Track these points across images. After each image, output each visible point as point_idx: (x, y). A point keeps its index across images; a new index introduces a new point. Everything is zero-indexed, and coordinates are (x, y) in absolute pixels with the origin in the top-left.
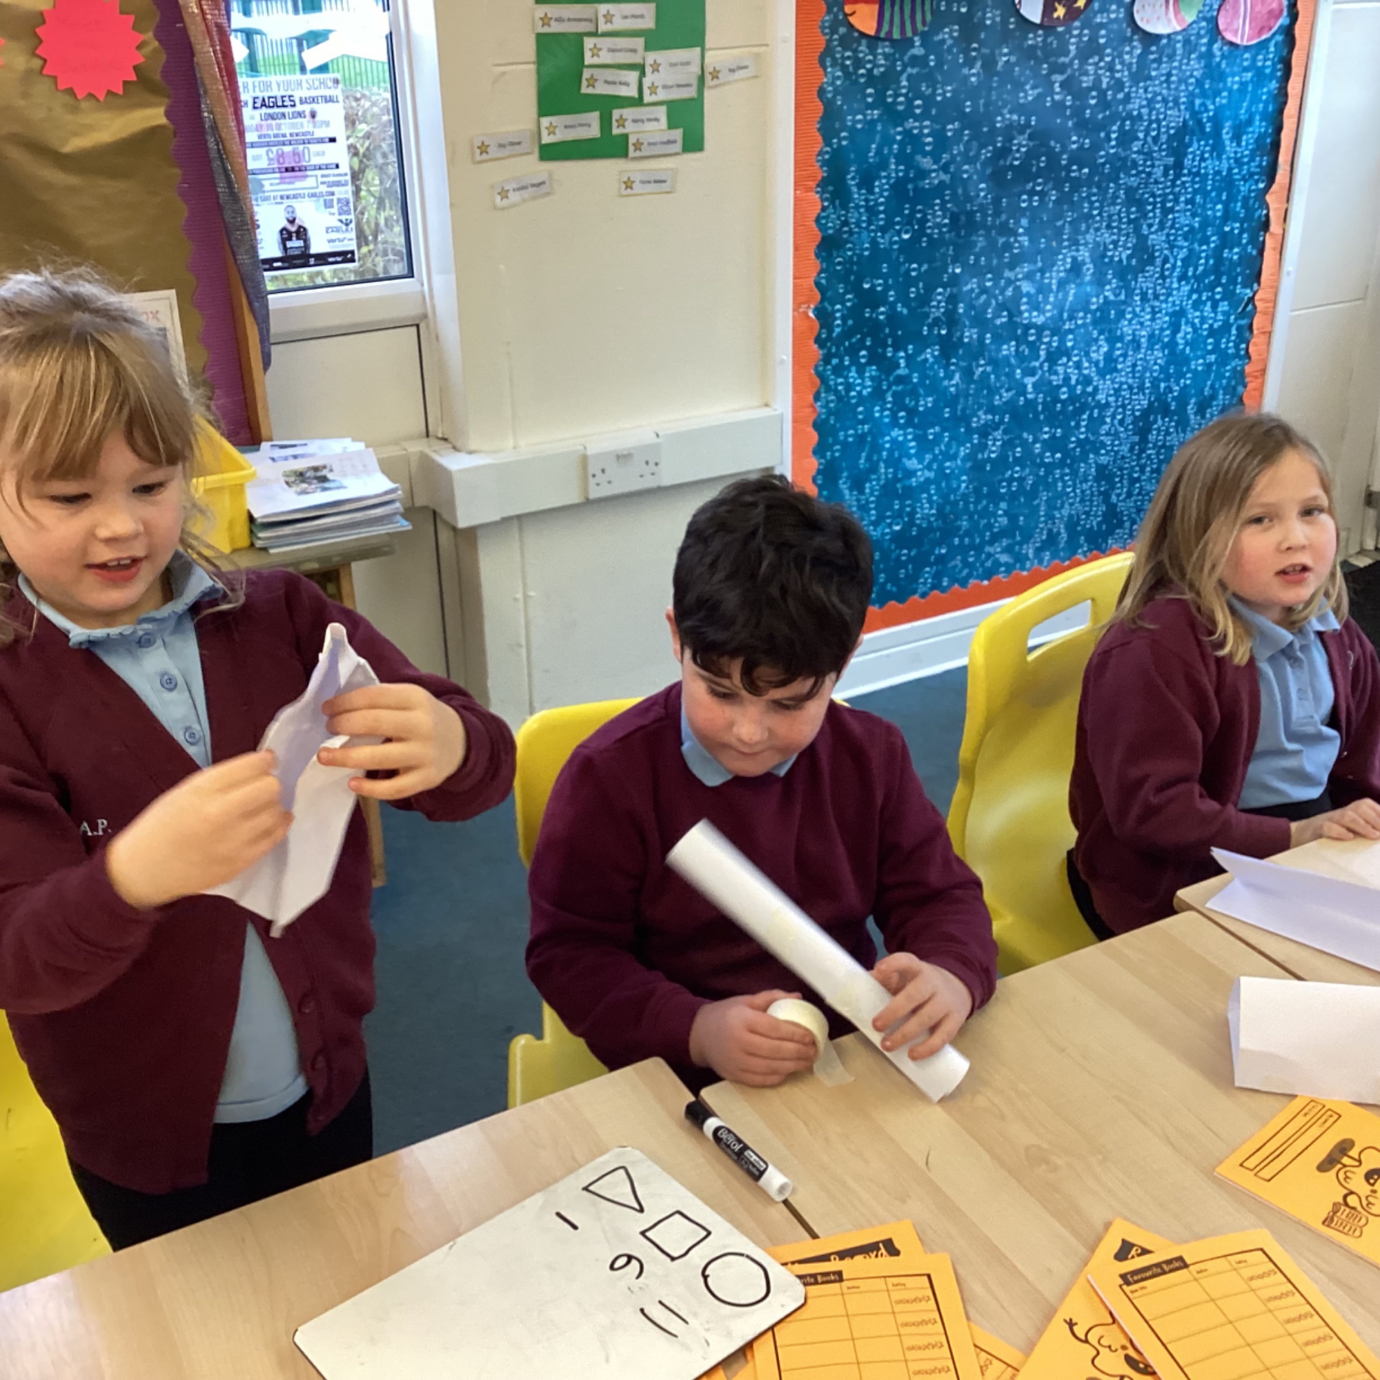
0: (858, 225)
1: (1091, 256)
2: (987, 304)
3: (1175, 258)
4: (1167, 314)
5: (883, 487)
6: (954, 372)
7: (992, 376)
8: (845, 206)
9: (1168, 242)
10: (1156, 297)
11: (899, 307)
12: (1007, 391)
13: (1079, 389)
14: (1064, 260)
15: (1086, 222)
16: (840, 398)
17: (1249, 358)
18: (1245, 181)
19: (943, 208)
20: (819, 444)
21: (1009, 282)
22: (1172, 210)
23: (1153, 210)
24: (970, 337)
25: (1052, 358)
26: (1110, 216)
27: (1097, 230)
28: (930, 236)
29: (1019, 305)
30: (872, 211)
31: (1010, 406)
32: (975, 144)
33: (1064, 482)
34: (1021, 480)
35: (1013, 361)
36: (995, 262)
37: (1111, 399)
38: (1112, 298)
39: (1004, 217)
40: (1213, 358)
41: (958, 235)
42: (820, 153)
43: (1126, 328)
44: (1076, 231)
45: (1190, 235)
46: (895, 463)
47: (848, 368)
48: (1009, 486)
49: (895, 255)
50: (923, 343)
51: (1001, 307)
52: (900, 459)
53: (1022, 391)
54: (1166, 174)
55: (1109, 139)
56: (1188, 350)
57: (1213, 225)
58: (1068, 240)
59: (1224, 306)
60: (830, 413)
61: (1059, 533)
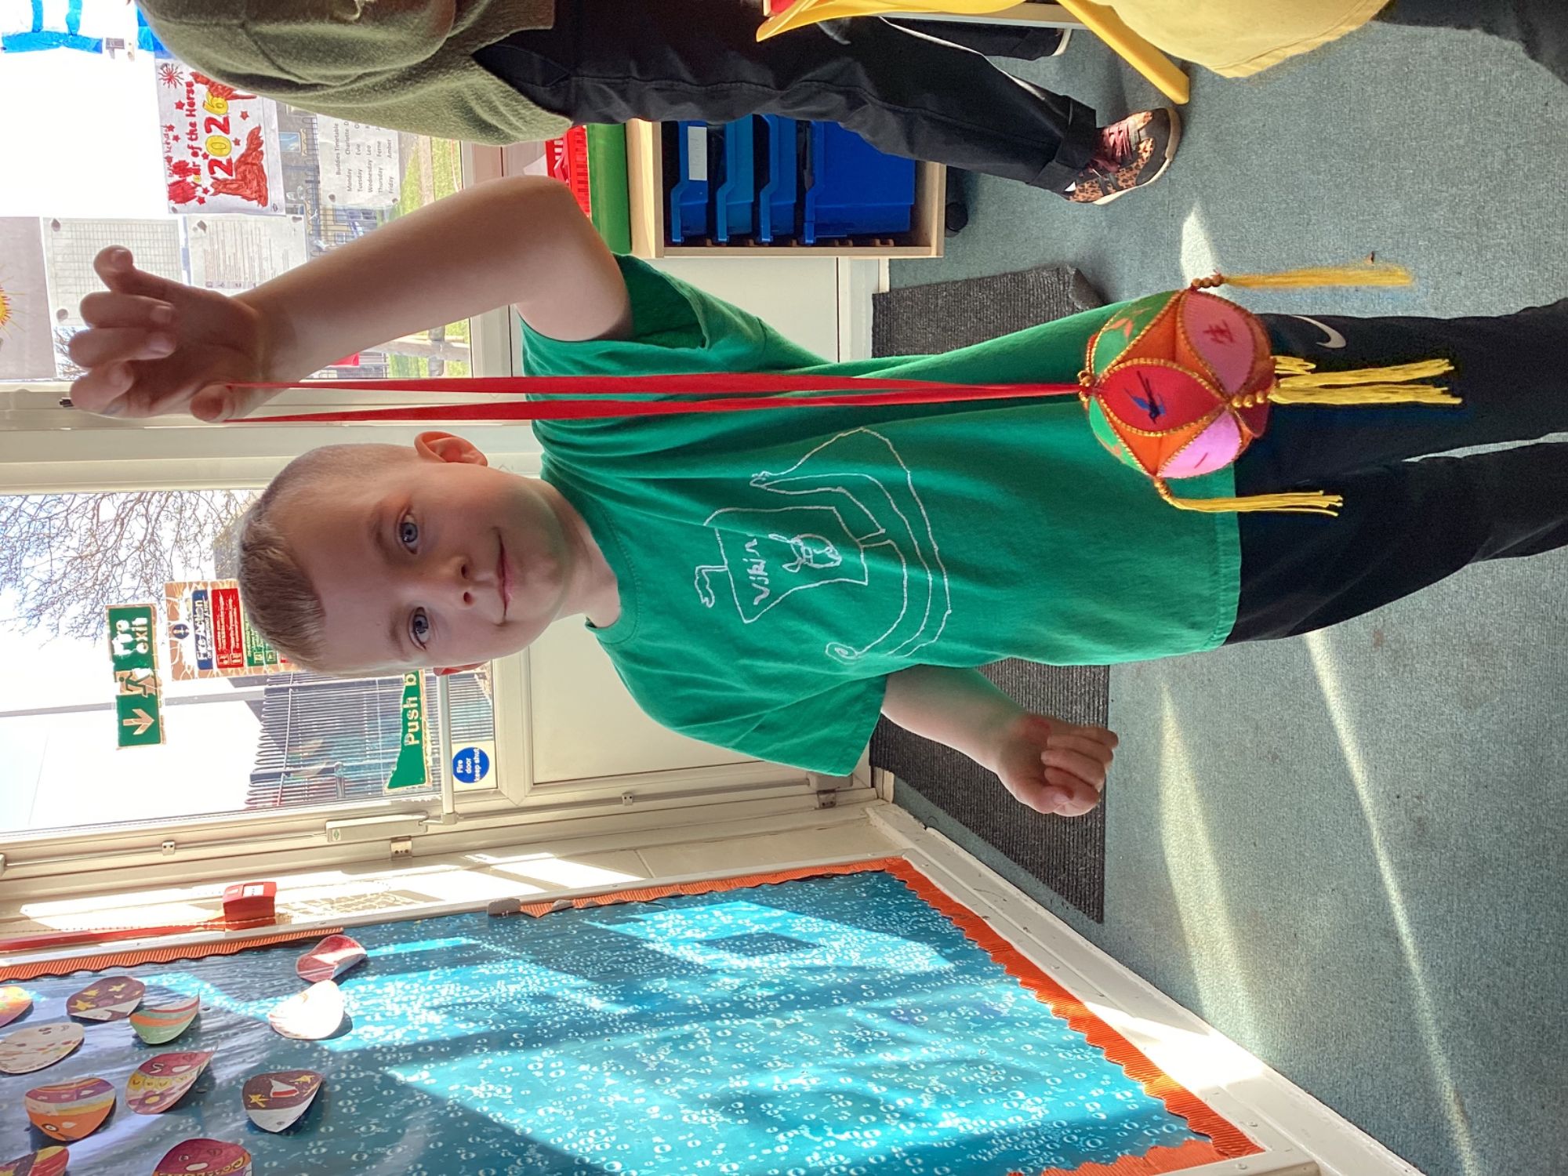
9: (594, 964)
11: (717, 1153)
12: (800, 1037)
19: (575, 1139)
21: (662, 1065)
24: (740, 1081)
25: (749, 1015)
28: (614, 1145)
29: (690, 1051)
31: (817, 1032)
34: (905, 1007)
35: (760, 1041)
36: (639, 1081)
39: (579, 1086)
41: (609, 1119)
48: (918, 1015)
51: (695, 1065)
54: (518, 982)
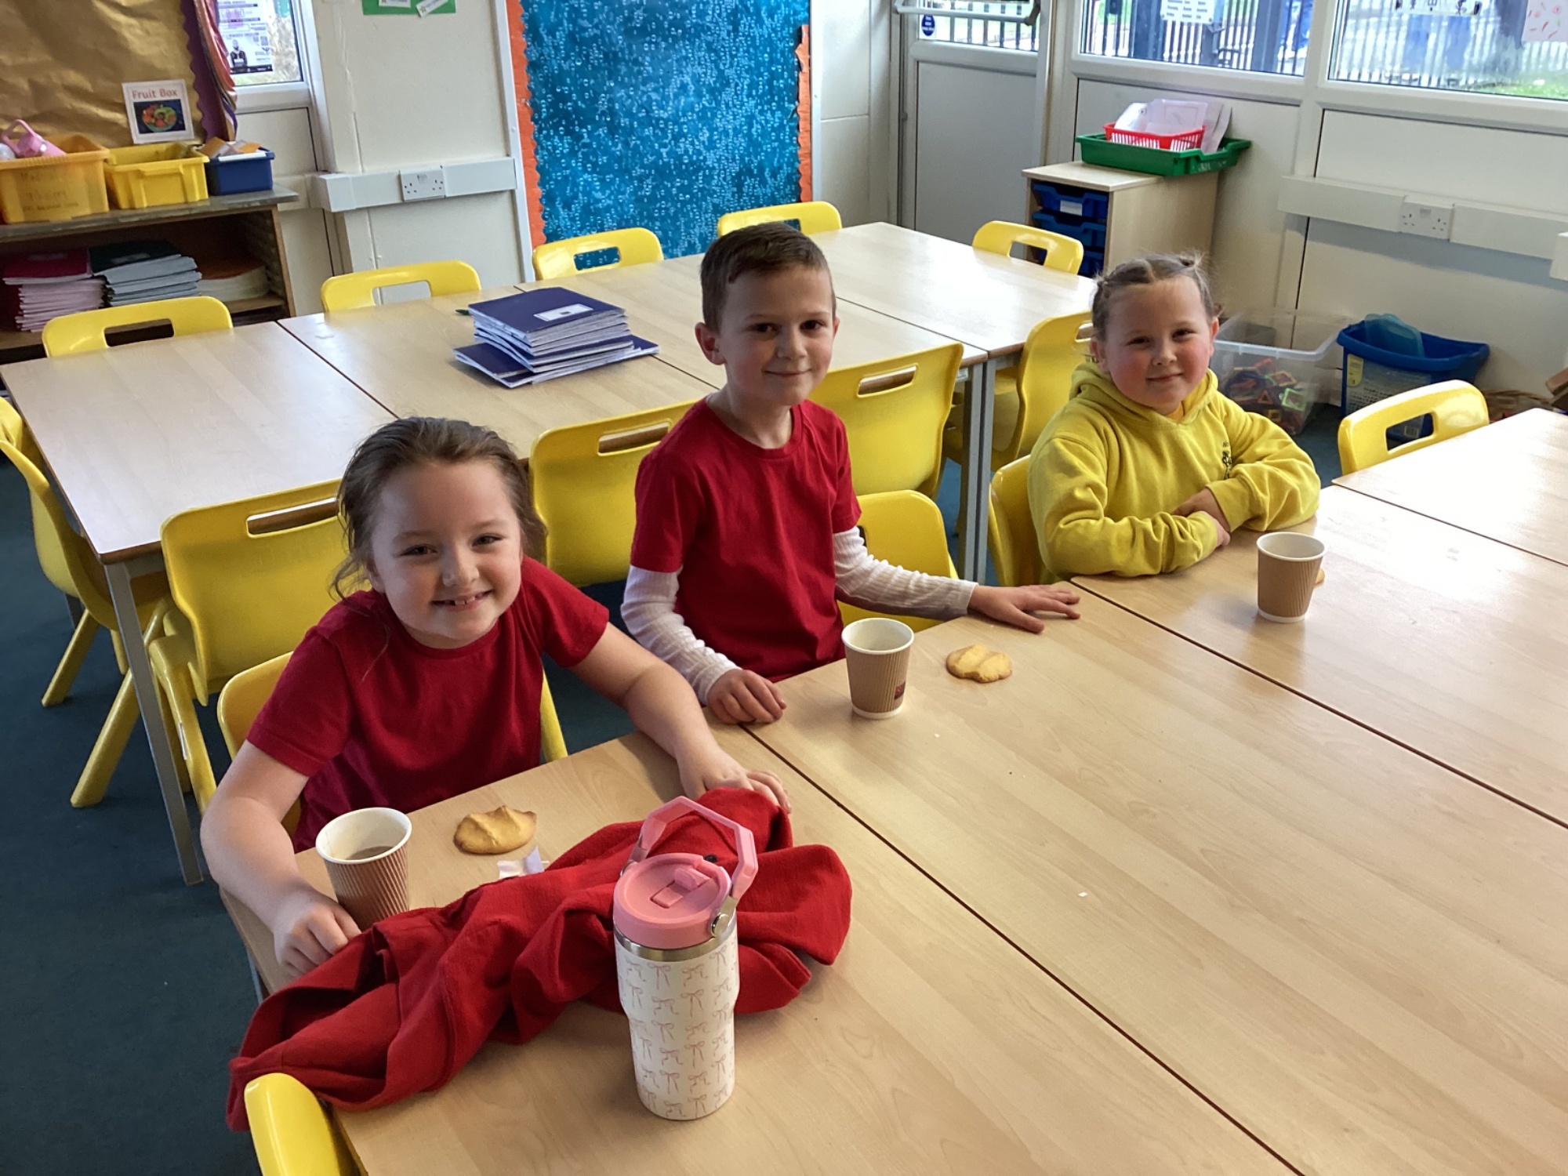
0: (549, 55)
1: (692, 80)
2: (632, 105)
3: (743, 84)
4: (743, 116)
5: (583, 208)
6: (617, 143)
7: (641, 147)
8: (540, 45)
9: (737, 74)
10: (735, 106)
11: (580, 103)
12: (651, 156)
13: (695, 158)
14: (676, 82)
15: (685, 60)
16: (550, 154)
17: (799, 145)
18: (781, 41)
19: (598, 48)
20: (541, 179)
21: (644, 93)
22: (736, 56)
23: (725, 55)
24: (625, 123)
25: (676, 138)
26: (699, 58)
27: (693, 66)
28: (593, 65)
29: (651, 106)
30: (556, 48)
31: (654, 164)
32: (612, 14)
33: (694, 213)
34: (667, 209)
35: (652, 138)
36: (634, 81)
37: (716, 165)
38: (707, 105)
39: (635, 55)
40: (776, 144)
41: (609, 64)
42: (523, 16)
43: (718, 123)
44: (680, 65)
45: (749, 70)
46: (588, 194)
47: (553, 137)
48: (660, 212)
49: (573, 74)
50: (597, 125)
51: (641, 107)
52: (590, 192)
53: (660, 156)
54: (729, 35)
55: (691, 14)
56: (760, 139)
57: (764, 66)
58: (677, 70)
59: (778, 114)
60: (545, 162)
61: (695, 244)
